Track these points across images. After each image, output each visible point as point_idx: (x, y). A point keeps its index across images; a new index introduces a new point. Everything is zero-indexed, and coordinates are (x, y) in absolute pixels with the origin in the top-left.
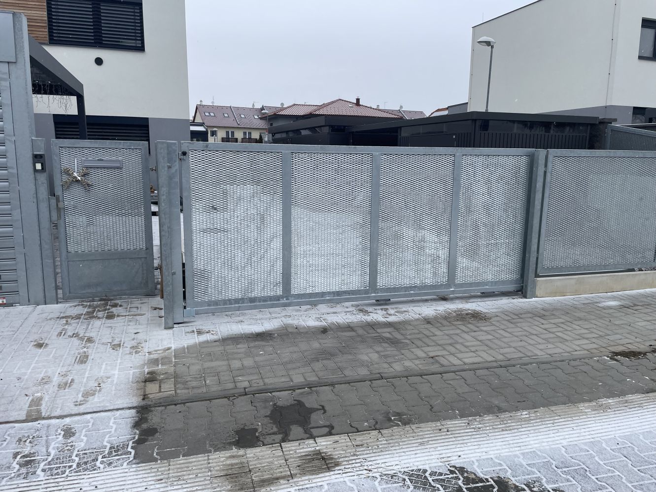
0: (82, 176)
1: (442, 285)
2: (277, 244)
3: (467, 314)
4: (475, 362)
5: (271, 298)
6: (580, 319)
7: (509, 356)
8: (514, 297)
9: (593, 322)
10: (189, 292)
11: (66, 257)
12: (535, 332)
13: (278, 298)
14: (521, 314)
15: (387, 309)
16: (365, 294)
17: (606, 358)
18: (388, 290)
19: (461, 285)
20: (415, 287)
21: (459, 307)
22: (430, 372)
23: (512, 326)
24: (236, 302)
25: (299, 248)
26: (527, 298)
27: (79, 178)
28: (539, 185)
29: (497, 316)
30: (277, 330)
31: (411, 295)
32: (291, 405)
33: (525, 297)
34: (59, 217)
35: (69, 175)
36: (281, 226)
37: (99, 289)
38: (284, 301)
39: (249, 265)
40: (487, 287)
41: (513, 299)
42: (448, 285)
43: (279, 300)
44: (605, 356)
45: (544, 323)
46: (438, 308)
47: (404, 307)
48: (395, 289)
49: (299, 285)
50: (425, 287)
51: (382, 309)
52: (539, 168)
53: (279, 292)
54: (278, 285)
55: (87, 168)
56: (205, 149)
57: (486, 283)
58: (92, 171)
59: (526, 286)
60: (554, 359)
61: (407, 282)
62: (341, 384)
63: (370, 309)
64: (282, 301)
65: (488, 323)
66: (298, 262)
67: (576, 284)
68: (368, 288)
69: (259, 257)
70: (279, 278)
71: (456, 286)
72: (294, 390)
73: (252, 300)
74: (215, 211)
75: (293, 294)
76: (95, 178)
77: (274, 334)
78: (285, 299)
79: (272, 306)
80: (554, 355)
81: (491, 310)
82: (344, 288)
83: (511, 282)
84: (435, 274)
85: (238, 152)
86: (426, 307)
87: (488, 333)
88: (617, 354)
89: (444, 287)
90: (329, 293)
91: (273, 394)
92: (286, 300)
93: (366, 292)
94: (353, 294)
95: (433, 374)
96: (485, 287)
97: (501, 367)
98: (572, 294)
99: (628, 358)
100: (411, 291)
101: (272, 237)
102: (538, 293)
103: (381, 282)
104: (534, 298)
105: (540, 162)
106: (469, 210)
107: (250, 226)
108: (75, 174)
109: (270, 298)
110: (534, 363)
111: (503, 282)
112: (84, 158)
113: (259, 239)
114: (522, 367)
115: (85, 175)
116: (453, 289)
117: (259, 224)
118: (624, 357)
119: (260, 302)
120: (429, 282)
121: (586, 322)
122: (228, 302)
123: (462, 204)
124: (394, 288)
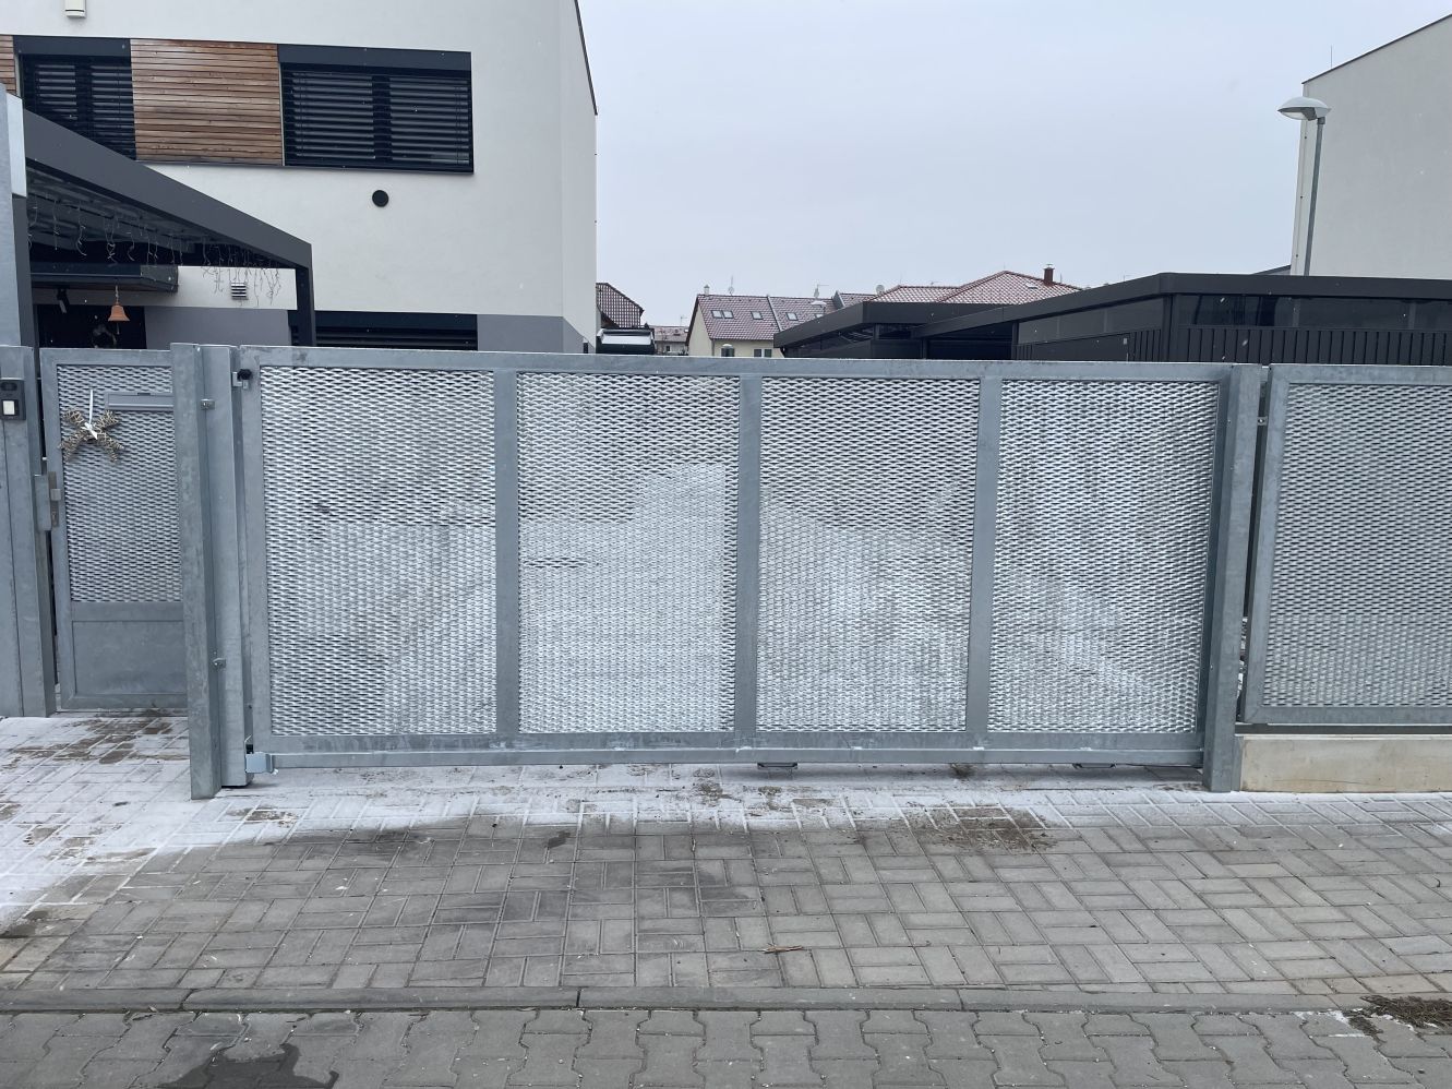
0: (104, 429)
1: (946, 735)
2: (484, 603)
3: (992, 825)
4: (893, 980)
5: (467, 741)
6: (1340, 870)
7: (1011, 975)
8: (1170, 784)
9: (1382, 885)
10: (260, 713)
11: (68, 612)
12: (1157, 900)
13: (484, 741)
14: (1157, 839)
15: (778, 790)
16: (722, 745)
17: (1339, 1016)
18: (788, 738)
19: (1009, 739)
20: (869, 735)
21: (986, 801)
22: (728, 1002)
23: (1105, 872)
24: (376, 743)
25: (542, 614)
26: (1210, 790)
27: (95, 435)
28: (1243, 465)
29: (1080, 838)
30: (446, 826)
31: (854, 757)
32: (258, 1060)
33: (1207, 787)
34: (55, 521)
35: (77, 427)
36: (493, 559)
37: (139, 689)
38: (502, 749)
39: (411, 653)
40: (1090, 749)
41: (1167, 789)
42: (967, 738)
43: (487, 746)
44: (1339, 1008)
45: (1210, 873)
46: (922, 800)
47: (824, 789)
48: (807, 738)
49: (541, 712)
50: (895, 737)
51: (761, 790)
52: (1241, 416)
53: (489, 725)
54: (486, 707)
55: (115, 412)
56: (299, 363)
57: (1087, 739)
58: (127, 418)
59: (1210, 754)
60: (1155, 1001)
61: (844, 721)
62: (450, 1009)
63: (728, 787)
64: (495, 750)
65: (1035, 859)
66: (538, 651)
67: (1378, 759)
68: (731, 729)
69: (437, 634)
70: (489, 691)
71: (990, 739)
72: (311, 1013)
73: (419, 742)
74: (325, 516)
75: (525, 734)
76: (134, 434)
77: (425, 837)
78: (503, 745)
79: (471, 761)
80: (1163, 988)
81: (1074, 820)
82: (666, 726)
83: (1166, 740)
84: (927, 705)
85: (381, 370)
86: (889, 794)
87: (1010, 890)
88: (1382, 1005)
89: (953, 740)
90: (622, 736)
91: (250, 1017)
92: (507, 747)
93: (725, 739)
94: (688, 744)
95: (736, 1009)
96: (1082, 749)
97: (963, 1010)
98: (1365, 788)
99: (1413, 1023)
100: (855, 744)
101: (469, 584)
102: (1247, 775)
103: (769, 715)
104: (1233, 793)
105: (1243, 400)
106: (1026, 530)
107: (414, 555)
108: (89, 426)
109: (464, 741)
110: (1078, 1007)
111: (1139, 740)
112: (109, 390)
113: (436, 589)
114: (1031, 1016)
115: (112, 427)
116: (982, 749)
117: (436, 550)
118: (1403, 1018)
119: (437, 747)
120: (910, 722)
121: (1356, 885)
122: (356, 743)
123: (1005, 517)
124: (807, 734)
